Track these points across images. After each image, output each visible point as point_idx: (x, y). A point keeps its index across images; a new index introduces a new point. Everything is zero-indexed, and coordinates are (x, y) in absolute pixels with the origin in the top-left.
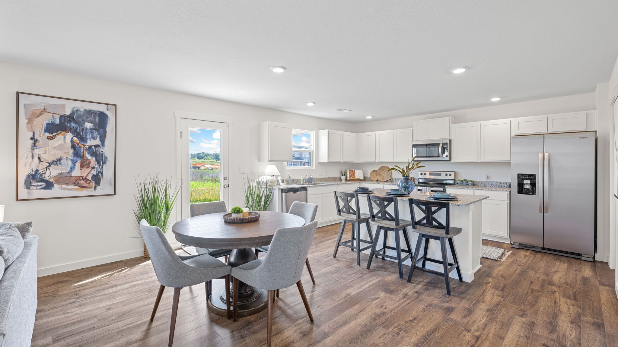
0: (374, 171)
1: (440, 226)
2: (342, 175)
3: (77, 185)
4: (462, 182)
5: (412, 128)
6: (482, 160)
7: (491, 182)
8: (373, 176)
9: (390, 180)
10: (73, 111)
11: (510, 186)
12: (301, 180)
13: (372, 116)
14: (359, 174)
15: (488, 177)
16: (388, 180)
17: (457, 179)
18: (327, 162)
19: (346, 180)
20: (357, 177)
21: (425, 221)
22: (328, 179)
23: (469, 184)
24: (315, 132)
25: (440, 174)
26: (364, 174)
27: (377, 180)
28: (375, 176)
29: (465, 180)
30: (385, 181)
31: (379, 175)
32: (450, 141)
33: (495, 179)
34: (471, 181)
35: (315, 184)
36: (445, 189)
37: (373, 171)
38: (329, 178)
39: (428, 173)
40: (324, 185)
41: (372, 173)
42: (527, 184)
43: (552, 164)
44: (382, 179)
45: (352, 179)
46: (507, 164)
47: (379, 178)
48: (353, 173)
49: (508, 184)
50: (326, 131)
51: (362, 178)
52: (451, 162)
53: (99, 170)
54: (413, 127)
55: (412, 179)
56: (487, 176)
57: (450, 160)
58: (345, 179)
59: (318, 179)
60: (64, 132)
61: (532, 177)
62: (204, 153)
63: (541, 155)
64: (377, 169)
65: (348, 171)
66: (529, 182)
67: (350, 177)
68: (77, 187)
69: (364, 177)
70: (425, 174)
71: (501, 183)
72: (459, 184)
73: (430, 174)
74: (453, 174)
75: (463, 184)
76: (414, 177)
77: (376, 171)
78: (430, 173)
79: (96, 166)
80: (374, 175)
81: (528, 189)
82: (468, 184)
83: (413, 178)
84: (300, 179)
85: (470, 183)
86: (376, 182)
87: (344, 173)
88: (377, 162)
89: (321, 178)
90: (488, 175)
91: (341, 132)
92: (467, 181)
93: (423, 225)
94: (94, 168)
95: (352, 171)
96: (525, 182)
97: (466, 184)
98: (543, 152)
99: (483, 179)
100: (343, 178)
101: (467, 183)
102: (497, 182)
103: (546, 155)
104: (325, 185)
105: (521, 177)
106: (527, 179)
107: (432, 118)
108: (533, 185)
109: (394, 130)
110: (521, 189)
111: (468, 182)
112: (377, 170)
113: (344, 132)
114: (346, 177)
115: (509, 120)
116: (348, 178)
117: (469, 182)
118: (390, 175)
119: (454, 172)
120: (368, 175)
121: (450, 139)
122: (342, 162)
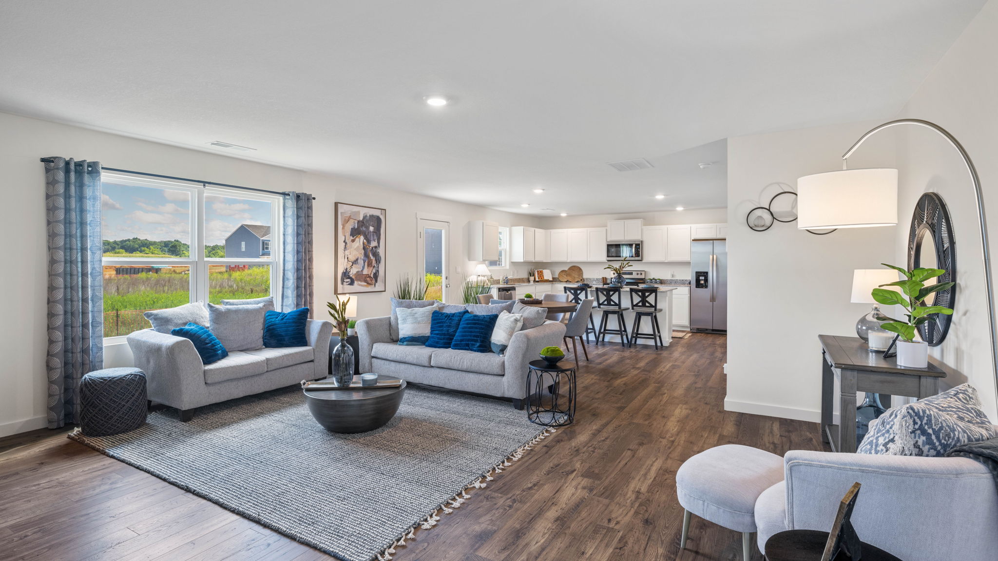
0: (563, 271)
1: (651, 306)
2: (531, 276)
3: (366, 281)
4: (651, 280)
6: (669, 260)
7: (675, 280)
8: (563, 276)
9: (581, 280)
10: (364, 217)
11: (690, 283)
12: (501, 280)
14: (547, 275)
16: (579, 280)
17: (647, 278)
18: (523, 261)
19: (535, 281)
20: (546, 278)
21: (640, 304)
24: (508, 229)
25: (632, 274)
26: (552, 274)
27: (567, 281)
28: (565, 276)
29: (654, 279)
30: (576, 283)
31: (569, 275)
32: (642, 242)
33: (679, 277)
34: (659, 279)
37: (561, 271)
38: (519, 279)
41: (561, 274)
42: (702, 280)
43: (719, 263)
44: (572, 280)
45: (540, 279)
46: (687, 264)
47: (569, 279)
48: (541, 274)
49: (689, 282)
50: (521, 228)
51: (551, 279)
52: (643, 261)
53: (377, 269)
54: (607, 227)
56: (672, 275)
57: (641, 260)
58: (533, 279)
59: (511, 279)
60: (359, 236)
61: (705, 274)
62: (139, 240)
63: (711, 257)
64: (567, 269)
65: (536, 271)
66: (703, 278)
67: (539, 278)
68: (366, 284)
69: (553, 278)
71: (683, 281)
72: (649, 282)
74: (643, 273)
75: (652, 282)
76: (607, 277)
77: (566, 271)
79: (376, 266)
81: (702, 284)
84: (499, 280)
85: (658, 281)
87: (531, 274)
88: (569, 261)
91: (533, 229)
92: (656, 280)
93: (640, 306)
94: (374, 267)
95: (541, 272)
96: (701, 278)
97: (655, 282)
98: (713, 254)
99: (669, 277)
100: (532, 278)
102: (680, 280)
103: (715, 256)
105: (698, 274)
106: (702, 276)
107: (625, 219)
108: (706, 280)
109: (587, 229)
110: (698, 285)
113: (536, 229)
114: (535, 278)
115: (688, 226)
116: (537, 280)
118: (581, 275)
119: (645, 271)
120: (557, 276)
121: (642, 240)
122: (534, 261)
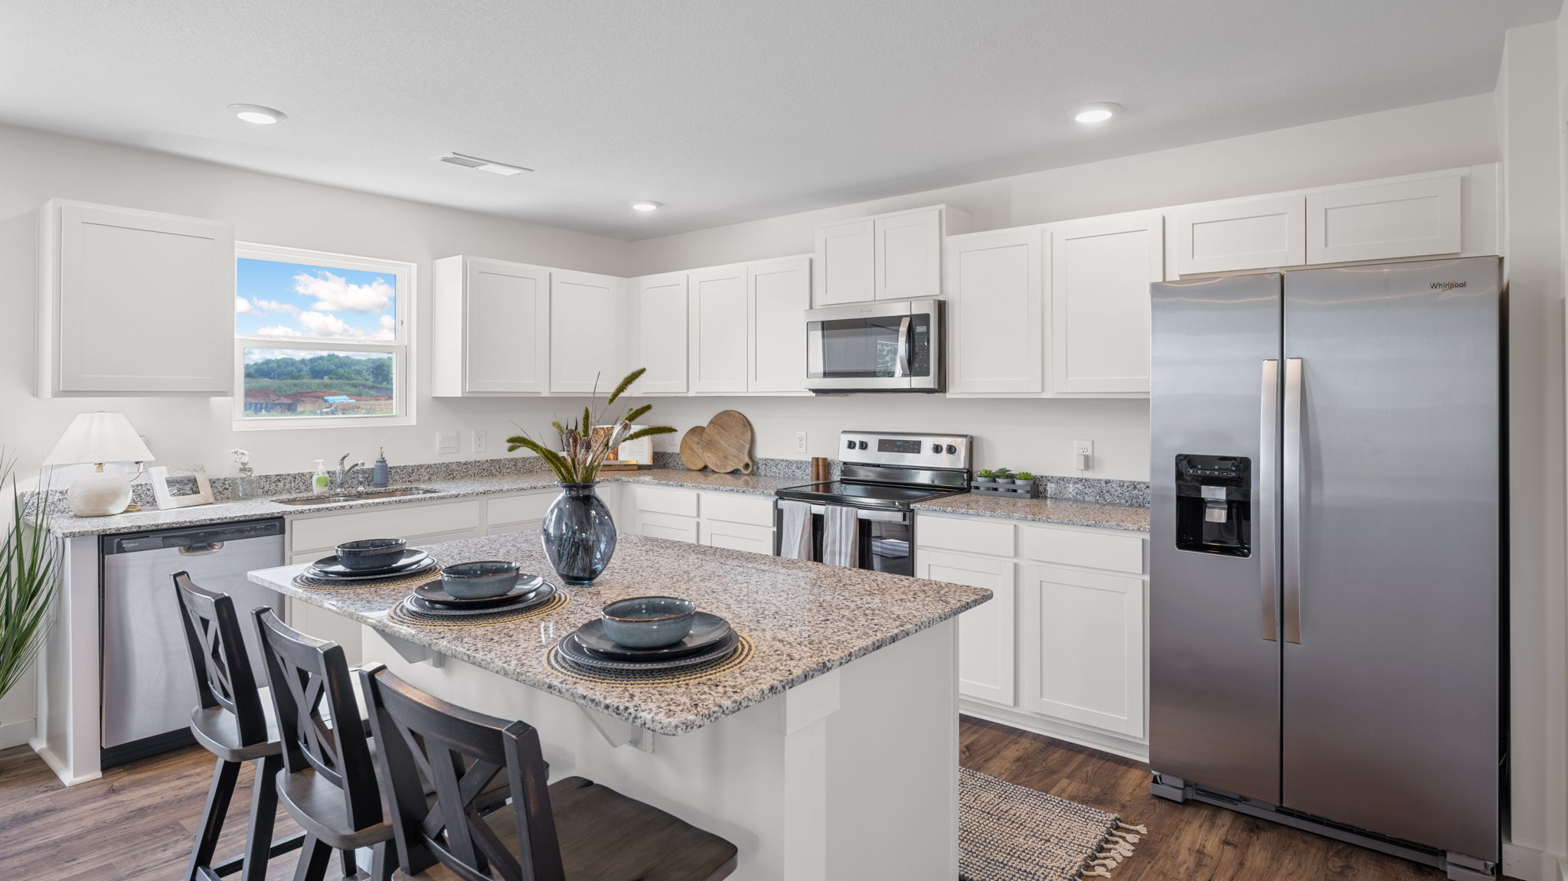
0: (694, 431)
4: (995, 481)
5: (810, 255)
7: (1099, 481)
8: (692, 450)
9: (747, 466)
12: (314, 478)
13: (659, 204)
15: (1088, 462)
16: (740, 466)
17: (978, 468)
18: (458, 394)
20: (623, 457)
22: (485, 466)
23: (1019, 491)
24: (413, 268)
25: (915, 448)
27: (705, 468)
28: (698, 450)
29: (1004, 474)
30: (730, 473)
31: (710, 445)
32: (941, 307)
33: (1113, 469)
34: (1026, 477)
35: (405, 491)
36: (909, 514)
37: (690, 430)
38: (493, 462)
39: (873, 442)
40: (438, 498)
41: (688, 439)
42: (1216, 502)
44: (719, 463)
46: (1136, 405)
47: (710, 459)
51: (648, 460)
52: (948, 395)
54: (814, 252)
55: (820, 463)
56: (1087, 458)
57: (942, 387)
59: (429, 466)
61: (1235, 475)
63: (1269, 369)
64: (705, 424)
66: (1220, 493)
69: (656, 455)
70: (864, 446)
71: (1135, 488)
72: (982, 489)
73: (884, 446)
74: (961, 445)
75: (996, 489)
76: (830, 457)
77: (703, 429)
78: (880, 441)
80: (695, 447)
82: (1015, 491)
83: (825, 460)
85: (1021, 487)
86: (700, 476)
88: (694, 395)
89: (447, 465)
90: (1089, 453)
91: (544, 270)
92: (1012, 478)
96: (1209, 492)
97: (1008, 490)
98: (1277, 356)
99: (1072, 468)
101: (1012, 487)
102: (1121, 484)
103: (1292, 367)
104: (443, 498)
105: (1191, 472)
106: (1213, 481)
107: (879, 213)
108: (1240, 509)
109: (746, 263)
111: (1014, 483)
112: (705, 426)
113: (555, 271)
115: (1156, 213)
117: (1018, 482)
118: (748, 446)
119: (965, 436)
120: (673, 446)
121: (941, 298)
122: (545, 394)
